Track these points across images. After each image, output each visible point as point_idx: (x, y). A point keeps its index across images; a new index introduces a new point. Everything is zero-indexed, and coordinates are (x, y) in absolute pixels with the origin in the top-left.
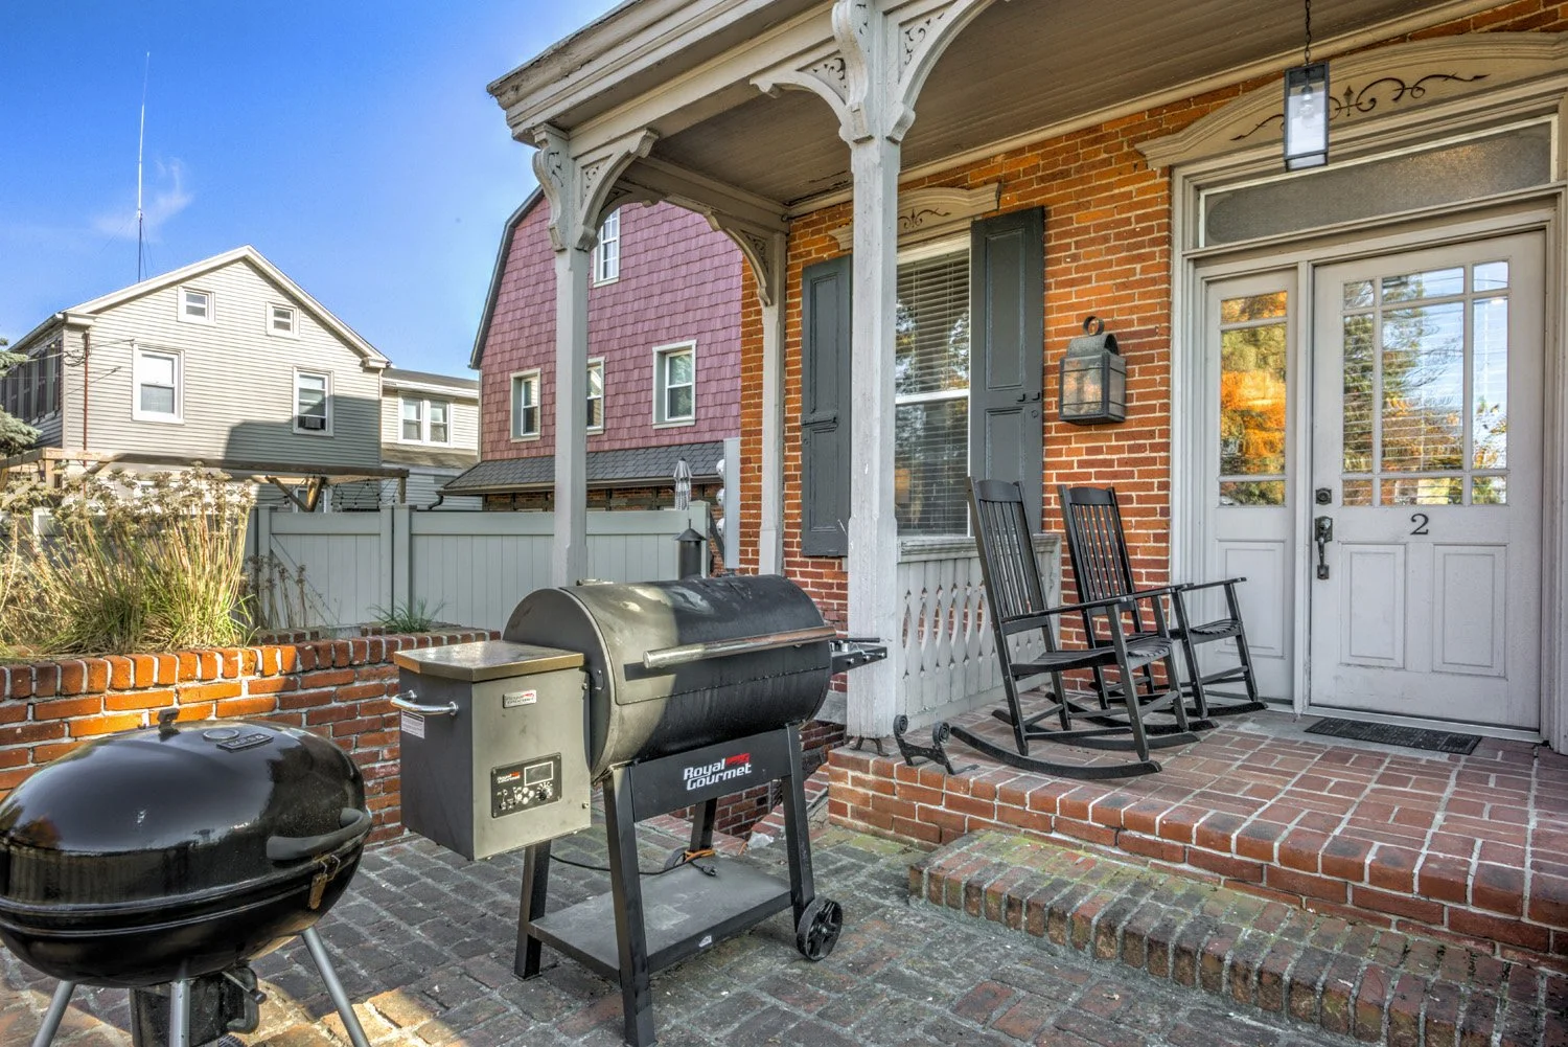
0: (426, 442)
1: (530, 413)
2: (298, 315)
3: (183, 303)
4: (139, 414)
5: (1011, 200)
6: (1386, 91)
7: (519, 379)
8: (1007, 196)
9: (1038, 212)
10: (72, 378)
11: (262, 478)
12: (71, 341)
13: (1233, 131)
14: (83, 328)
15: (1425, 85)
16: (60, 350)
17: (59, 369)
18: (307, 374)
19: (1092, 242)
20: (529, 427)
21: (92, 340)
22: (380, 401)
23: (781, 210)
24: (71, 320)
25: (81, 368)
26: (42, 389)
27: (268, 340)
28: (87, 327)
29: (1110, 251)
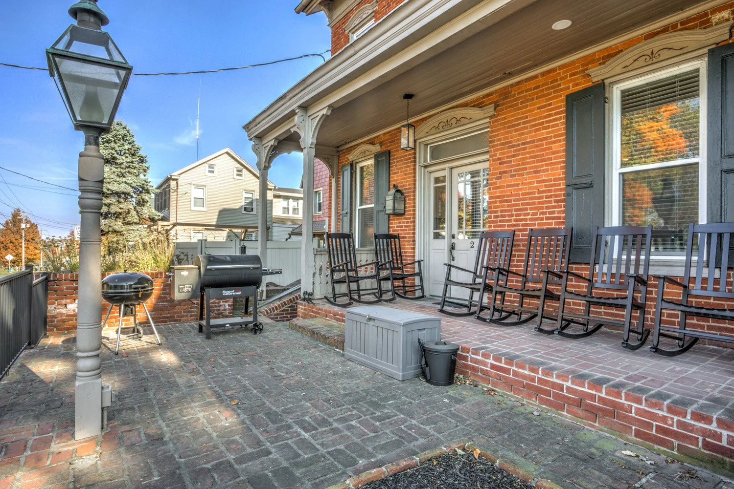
0: (291, 215)
1: (320, 204)
2: (244, 171)
3: (207, 169)
4: (193, 208)
5: (384, 148)
6: (454, 121)
7: (316, 192)
8: (383, 147)
9: (388, 152)
10: (173, 196)
11: (227, 229)
12: (173, 183)
13: (426, 130)
14: (176, 180)
15: (461, 120)
16: (170, 187)
17: (169, 194)
18: (247, 191)
19: (399, 161)
20: (320, 210)
21: (179, 184)
22: (272, 201)
23: (335, 149)
24: (173, 177)
25: (176, 193)
26: (165, 200)
27: (236, 181)
28: (177, 179)
29: (403, 164)
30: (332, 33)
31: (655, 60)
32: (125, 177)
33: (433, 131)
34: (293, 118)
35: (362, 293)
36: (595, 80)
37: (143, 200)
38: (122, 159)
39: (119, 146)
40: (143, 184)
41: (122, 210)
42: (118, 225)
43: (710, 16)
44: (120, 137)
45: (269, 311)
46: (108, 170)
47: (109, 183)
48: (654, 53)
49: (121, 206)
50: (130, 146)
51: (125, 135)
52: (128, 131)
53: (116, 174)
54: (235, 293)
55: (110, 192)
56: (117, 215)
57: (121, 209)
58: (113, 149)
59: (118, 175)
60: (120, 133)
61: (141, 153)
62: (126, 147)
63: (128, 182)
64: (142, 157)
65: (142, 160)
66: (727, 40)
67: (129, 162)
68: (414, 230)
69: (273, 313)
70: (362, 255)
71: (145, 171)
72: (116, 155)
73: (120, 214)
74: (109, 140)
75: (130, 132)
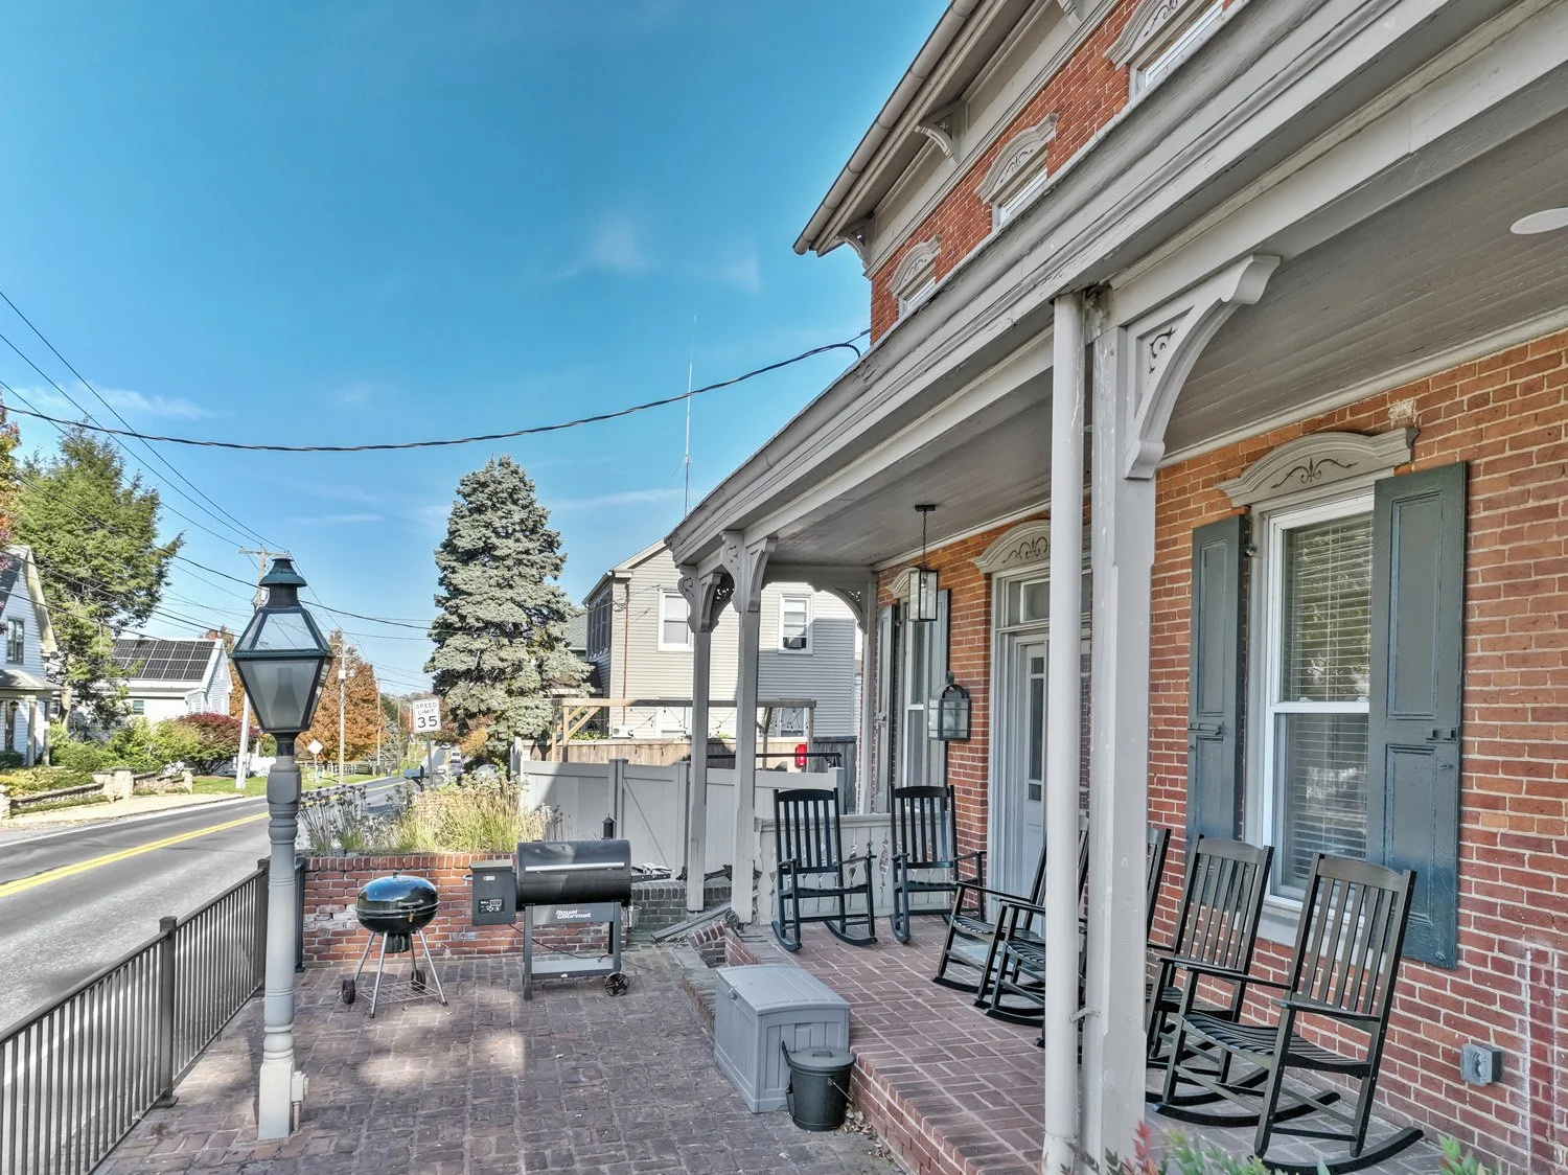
4: (662, 647)
5: (942, 582)
6: (1042, 544)
9: (947, 593)
10: (618, 620)
12: (618, 590)
13: (1003, 556)
16: (611, 599)
17: (610, 615)
19: (964, 617)
21: (631, 589)
23: (867, 571)
24: (617, 575)
25: (623, 612)
26: (604, 627)
28: (627, 580)
29: (970, 625)
30: (872, 293)
31: (1316, 482)
32: (511, 587)
33: (1013, 560)
34: (716, 552)
35: (848, 920)
36: (1235, 504)
37: (549, 636)
38: (505, 547)
39: (501, 518)
40: (548, 602)
41: (505, 664)
42: (496, 697)
43: (1389, 405)
44: (505, 495)
45: (705, 938)
46: (479, 573)
47: (480, 603)
48: (1314, 465)
49: (503, 654)
50: (524, 514)
51: (514, 489)
52: (522, 480)
53: (493, 582)
54: (579, 916)
55: (481, 625)
56: (498, 676)
57: (502, 660)
58: (488, 525)
59: (499, 585)
60: (504, 486)
61: (549, 527)
62: (516, 518)
63: (518, 599)
64: (550, 536)
65: (551, 544)
66: (1406, 463)
67: (521, 552)
68: (985, 777)
69: (713, 941)
70: (873, 829)
71: (557, 568)
72: (494, 540)
73: (502, 671)
74: (483, 505)
75: (527, 479)
